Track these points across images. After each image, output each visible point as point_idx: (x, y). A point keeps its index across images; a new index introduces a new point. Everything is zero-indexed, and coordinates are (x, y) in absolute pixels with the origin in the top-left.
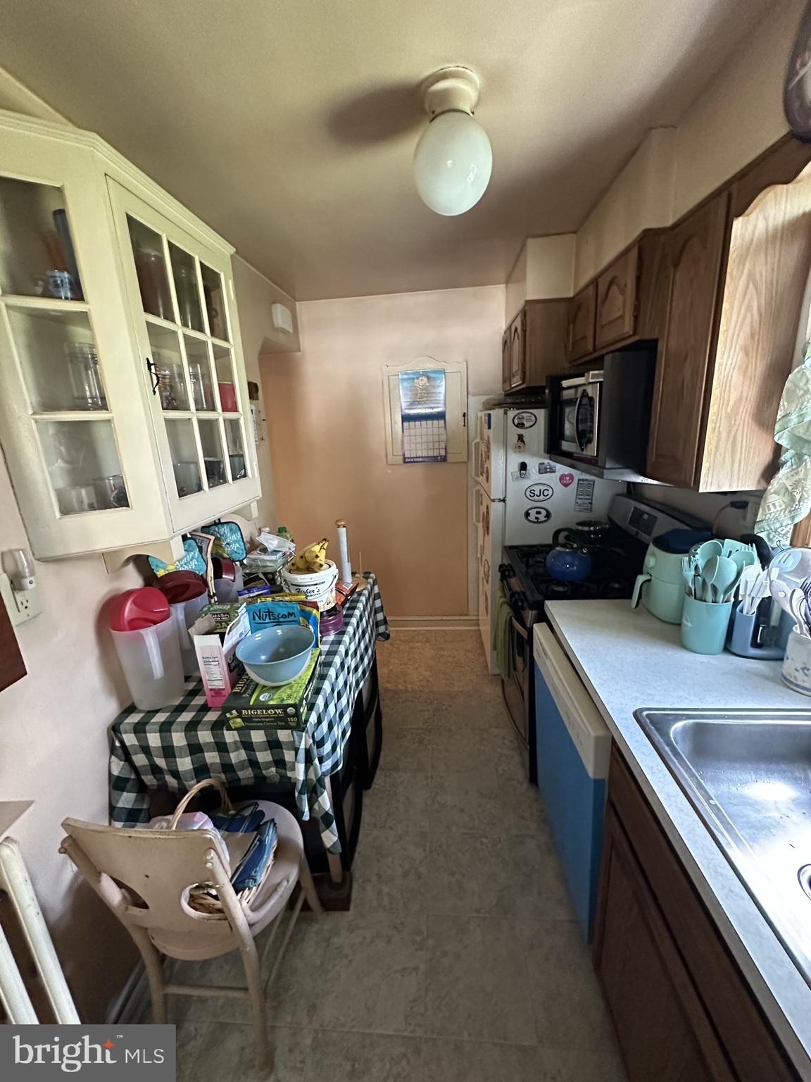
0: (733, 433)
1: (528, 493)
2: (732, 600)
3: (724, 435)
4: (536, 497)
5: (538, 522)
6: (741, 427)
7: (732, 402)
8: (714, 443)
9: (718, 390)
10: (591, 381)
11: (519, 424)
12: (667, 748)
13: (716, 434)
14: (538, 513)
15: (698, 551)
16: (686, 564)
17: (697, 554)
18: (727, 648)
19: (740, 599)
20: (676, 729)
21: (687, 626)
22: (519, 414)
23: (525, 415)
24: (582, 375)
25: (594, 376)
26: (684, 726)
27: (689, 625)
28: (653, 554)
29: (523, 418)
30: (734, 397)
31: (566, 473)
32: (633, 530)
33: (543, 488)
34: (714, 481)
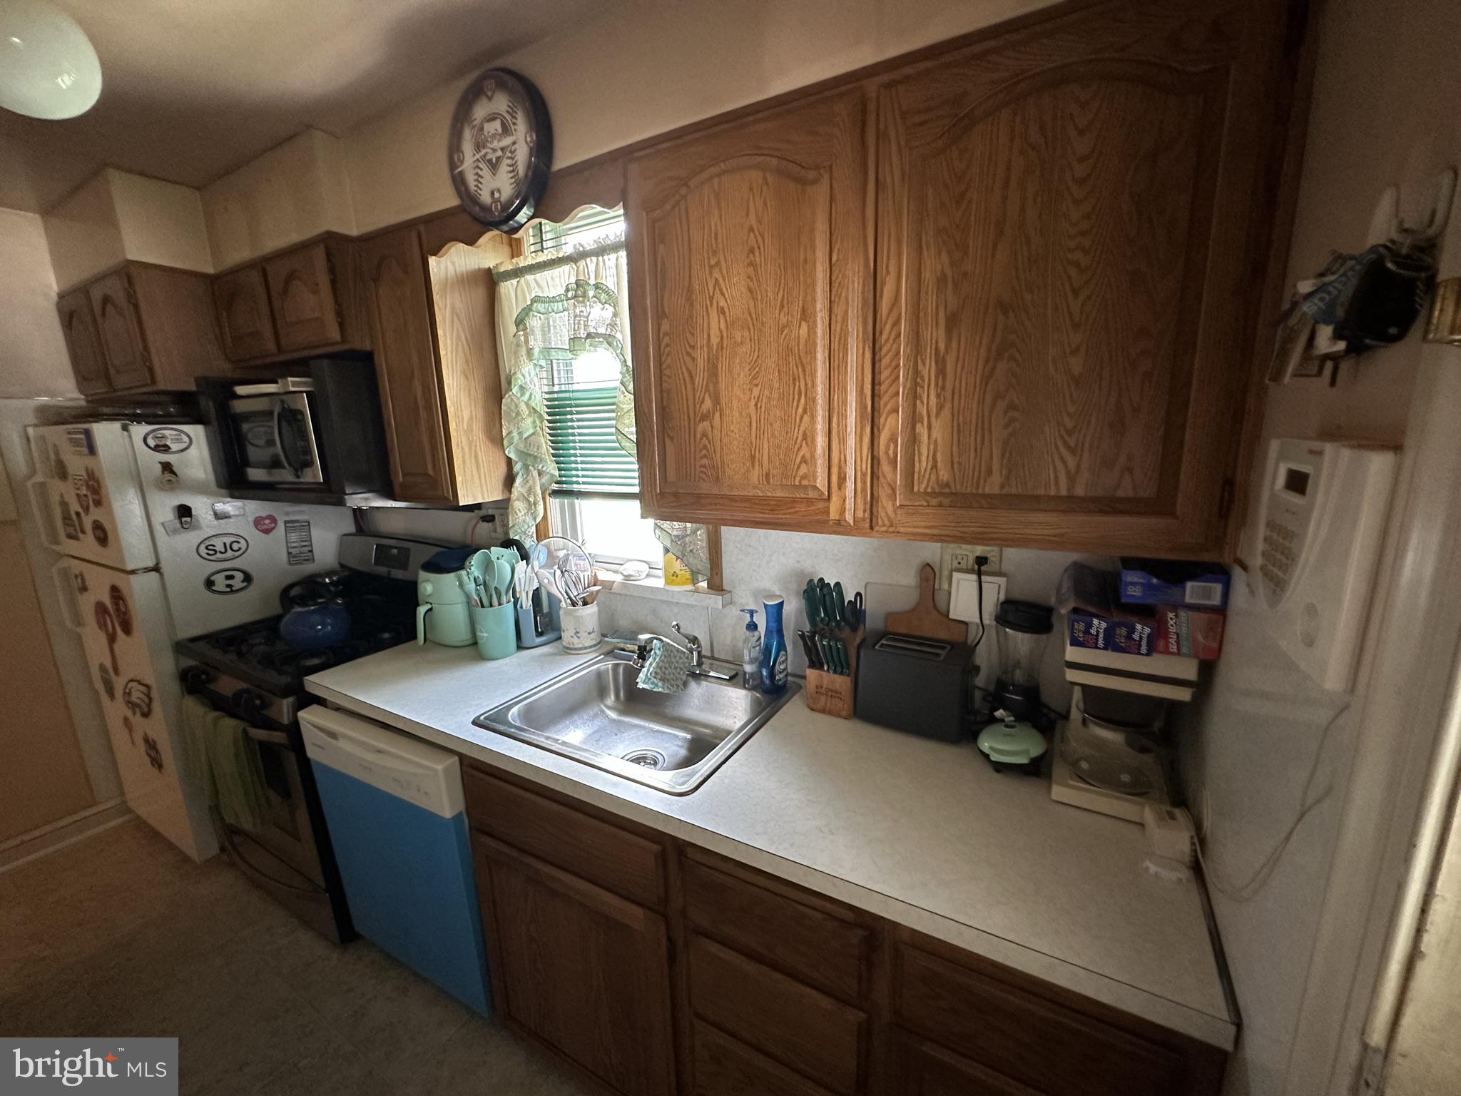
0: (473, 448)
1: (203, 551)
2: (512, 600)
3: (466, 449)
4: (219, 555)
5: (232, 591)
6: (478, 444)
7: (466, 420)
8: (461, 460)
9: (452, 408)
10: (292, 389)
11: (157, 446)
12: (513, 730)
13: (460, 448)
14: (229, 578)
15: (472, 563)
16: (465, 578)
17: (472, 565)
18: (520, 647)
19: (518, 596)
20: (513, 714)
21: (483, 637)
22: (154, 431)
23: (167, 433)
24: (274, 382)
25: (294, 384)
26: (519, 711)
27: (486, 635)
28: (427, 581)
29: (163, 437)
30: (466, 415)
31: (264, 515)
32: (382, 570)
33: (228, 540)
34: (469, 494)
